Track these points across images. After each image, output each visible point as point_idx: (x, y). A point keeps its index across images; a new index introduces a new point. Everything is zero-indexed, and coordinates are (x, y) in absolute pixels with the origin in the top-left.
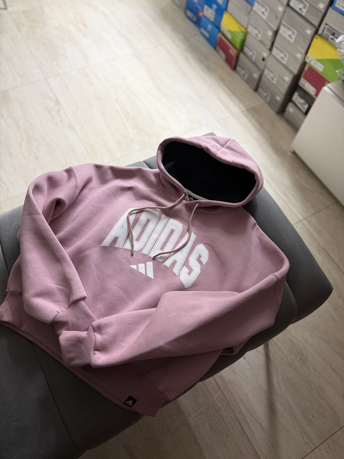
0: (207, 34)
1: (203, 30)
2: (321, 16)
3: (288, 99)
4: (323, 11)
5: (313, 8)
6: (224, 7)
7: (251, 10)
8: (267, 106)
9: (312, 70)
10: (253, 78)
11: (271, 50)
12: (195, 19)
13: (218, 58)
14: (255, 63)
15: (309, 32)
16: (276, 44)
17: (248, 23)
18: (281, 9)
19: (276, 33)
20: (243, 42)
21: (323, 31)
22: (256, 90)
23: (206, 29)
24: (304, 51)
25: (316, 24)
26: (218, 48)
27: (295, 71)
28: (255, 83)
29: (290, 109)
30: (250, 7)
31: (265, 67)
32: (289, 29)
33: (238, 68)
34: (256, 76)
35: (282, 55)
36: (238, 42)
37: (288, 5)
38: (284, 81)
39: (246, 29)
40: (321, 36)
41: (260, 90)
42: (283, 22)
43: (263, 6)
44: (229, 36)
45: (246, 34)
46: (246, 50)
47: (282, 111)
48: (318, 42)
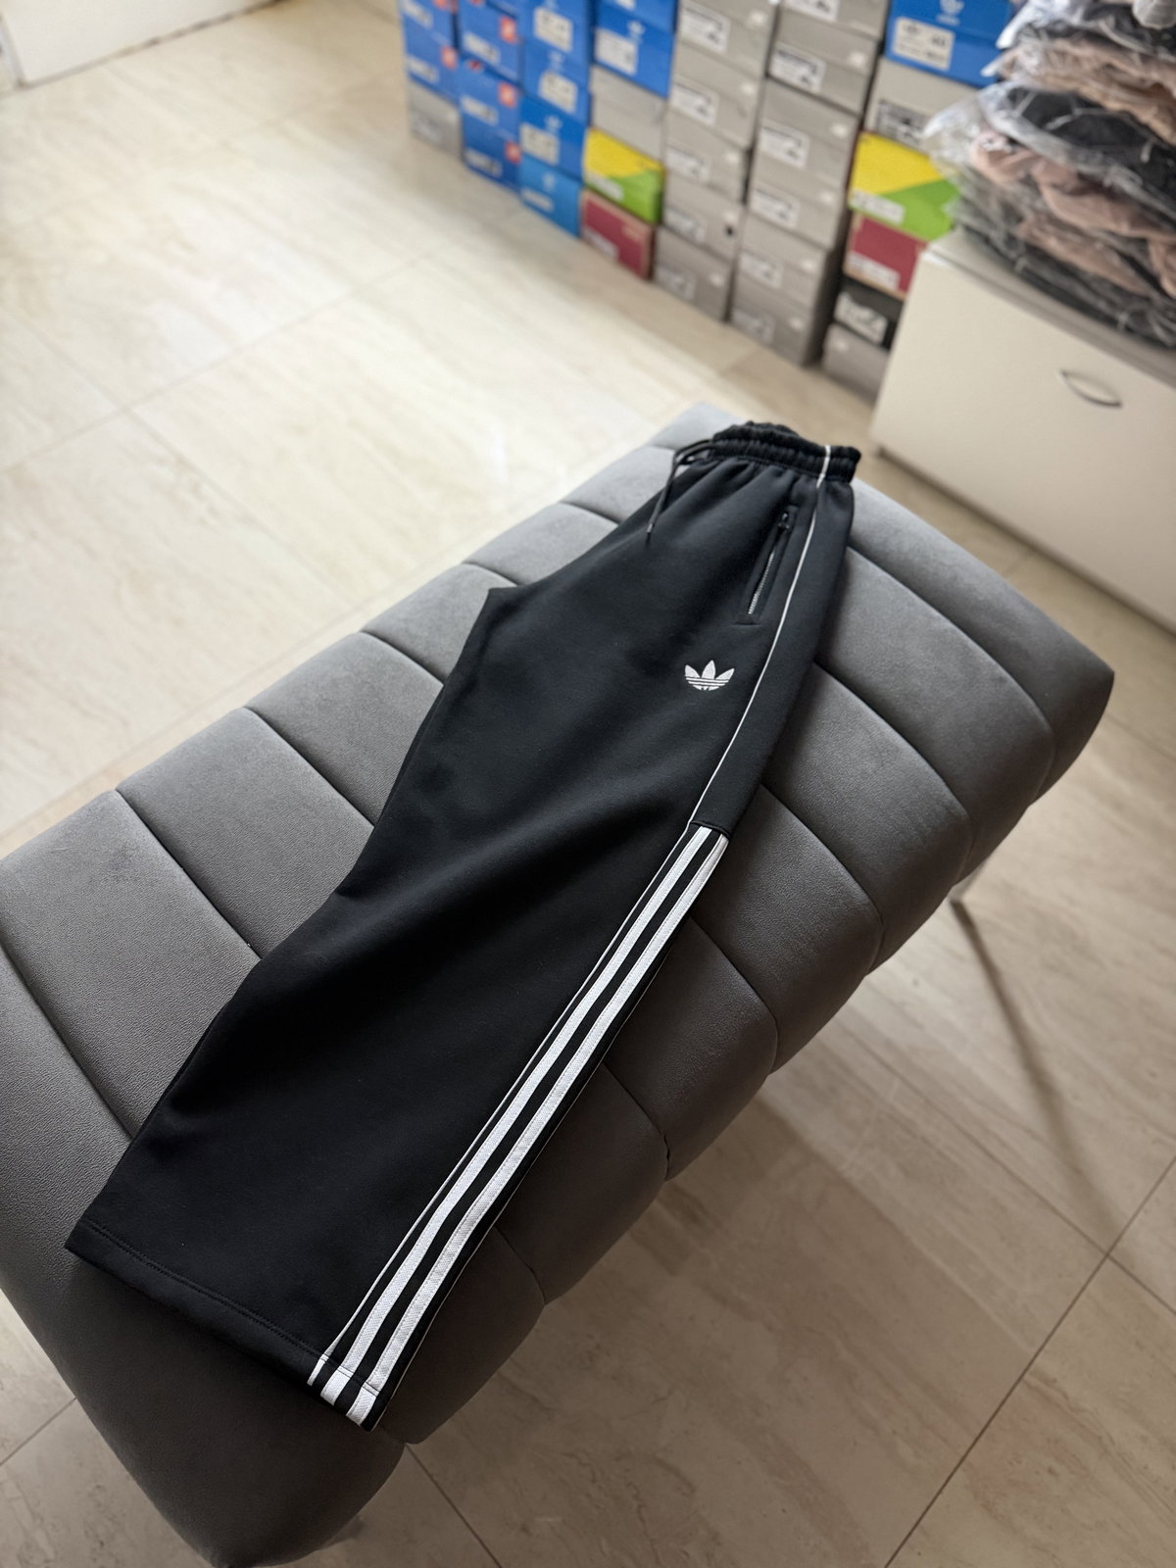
0: (545, 203)
1: (529, 195)
2: (861, 85)
3: (825, 317)
4: (866, 71)
5: (837, 70)
6: (582, 118)
7: (666, 109)
8: (769, 356)
9: (874, 227)
10: (713, 288)
11: (745, 200)
12: (497, 170)
13: (597, 259)
14: (706, 249)
15: (842, 130)
16: (757, 182)
17: (665, 146)
18: (750, 89)
19: (750, 154)
20: (660, 201)
21: (878, 120)
22: (727, 317)
23: (538, 188)
24: (837, 182)
25: (855, 105)
26: (588, 232)
27: (827, 237)
28: (721, 301)
29: (838, 343)
30: (658, 103)
31: (739, 249)
32: (786, 136)
33: (661, 273)
34: (718, 280)
35: (779, 207)
36: (645, 204)
37: (767, 75)
38: (802, 273)
39: (661, 162)
40: (876, 133)
41: (738, 316)
42: (765, 121)
43: (697, 93)
44: (615, 192)
45: (663, 175)
46: (671, 217)
47: (815, 355)
48: (871, 150)
